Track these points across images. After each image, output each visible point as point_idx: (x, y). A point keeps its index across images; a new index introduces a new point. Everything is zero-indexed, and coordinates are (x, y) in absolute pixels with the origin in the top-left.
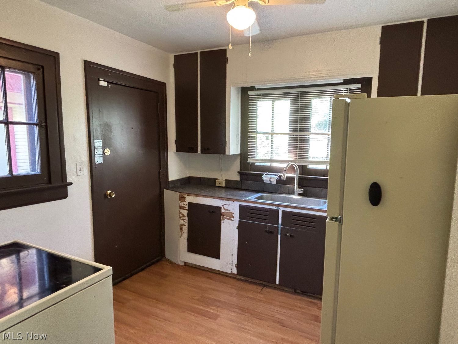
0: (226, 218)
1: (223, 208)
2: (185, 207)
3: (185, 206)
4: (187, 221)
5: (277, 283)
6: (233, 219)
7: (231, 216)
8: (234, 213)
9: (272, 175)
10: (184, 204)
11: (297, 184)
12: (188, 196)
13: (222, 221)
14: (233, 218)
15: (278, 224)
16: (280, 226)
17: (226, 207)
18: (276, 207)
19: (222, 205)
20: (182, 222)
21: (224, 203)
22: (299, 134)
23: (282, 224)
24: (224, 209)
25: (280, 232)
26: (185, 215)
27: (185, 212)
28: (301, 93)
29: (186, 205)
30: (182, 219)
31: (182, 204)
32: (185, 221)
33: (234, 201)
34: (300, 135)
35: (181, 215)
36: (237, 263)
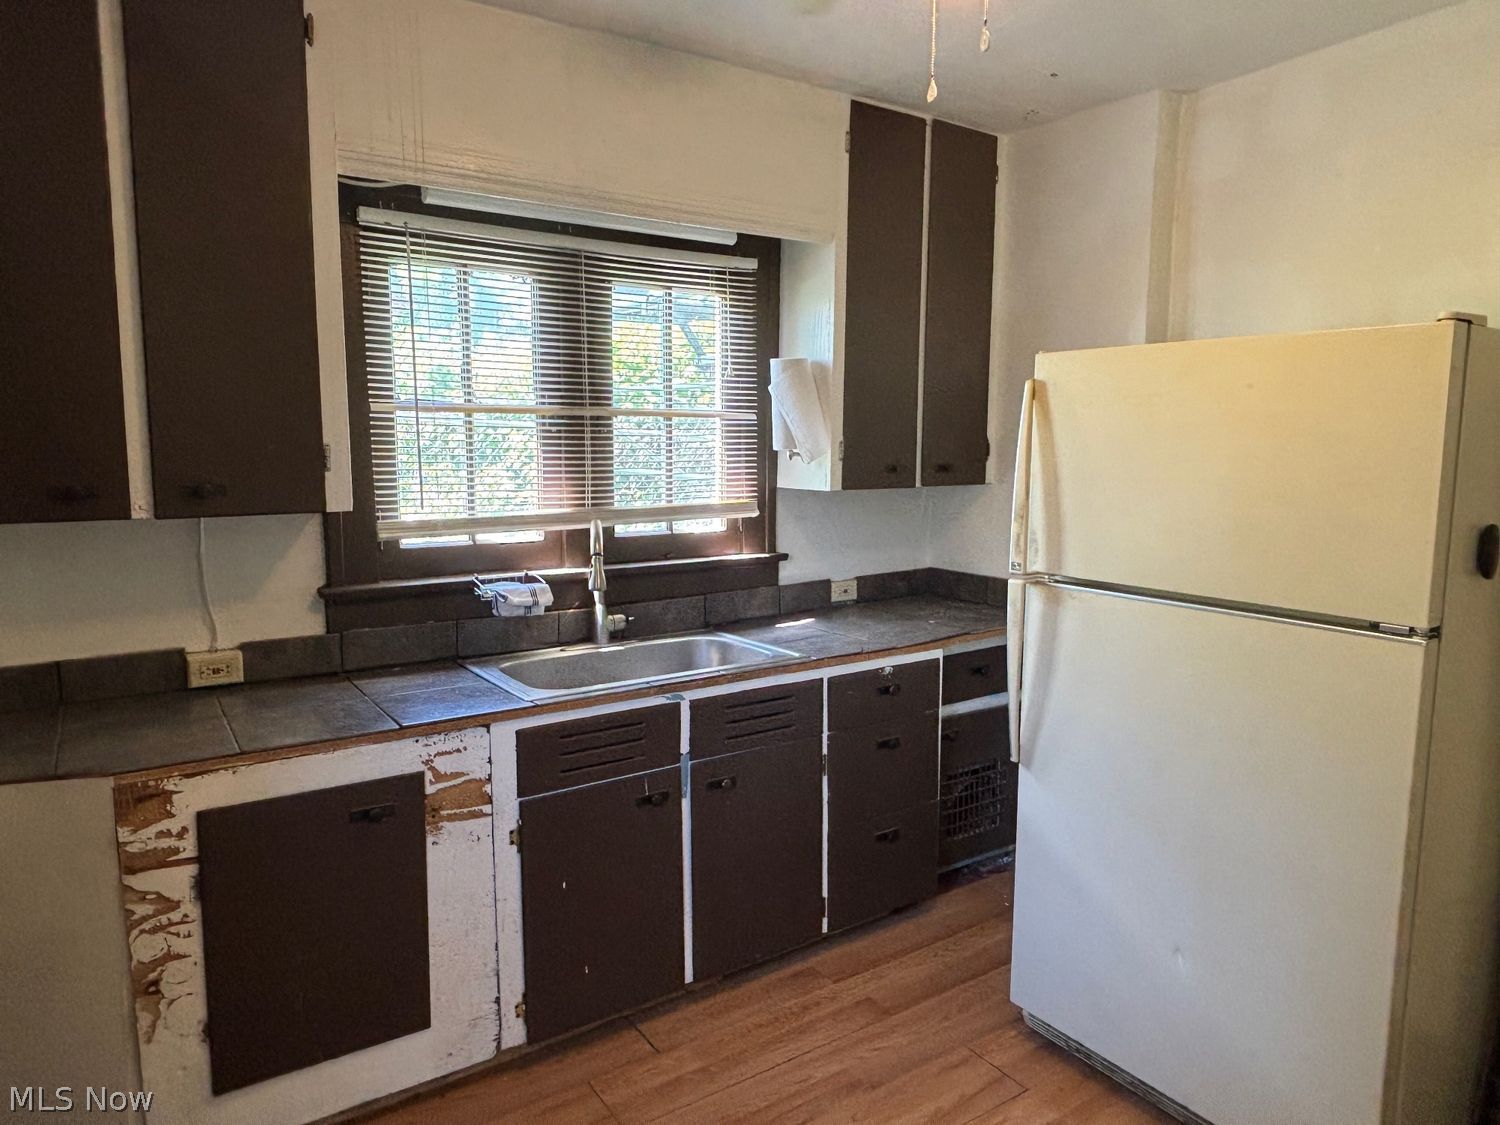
0: (451, 818)
1: (429, 776)
2: (176, 851)
3: (165, 843)
4: (196, 928)
5: (689, 977)
6: (487, 809)
7: (474, 797)
8: (489, 780)
9: (498, 580)
10: (168, 834)
11: (603, 601)
12: (188, 776)
13: (430, 839)
14: (490, 800)
15: (677, 756)
16: (686, 765)
17: (442, 765)
18: (668, 695)
19: (426, 763)
20: (146, 948)
21: (433, 751)
22: (588, 412)
23: (692, 754)
24: (439, 777)
25: (687, 789)
26: (175, 897)
27: (178, 882)
28: (587, 258)
29: (180, 835)
30: (154, 931)
31: (143, 839)
32: (178, 935)
33: (487, 727)
34: (592, 418)
35: (141, 910)
36: (525, 996)
